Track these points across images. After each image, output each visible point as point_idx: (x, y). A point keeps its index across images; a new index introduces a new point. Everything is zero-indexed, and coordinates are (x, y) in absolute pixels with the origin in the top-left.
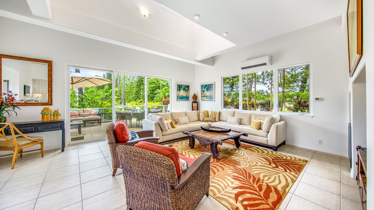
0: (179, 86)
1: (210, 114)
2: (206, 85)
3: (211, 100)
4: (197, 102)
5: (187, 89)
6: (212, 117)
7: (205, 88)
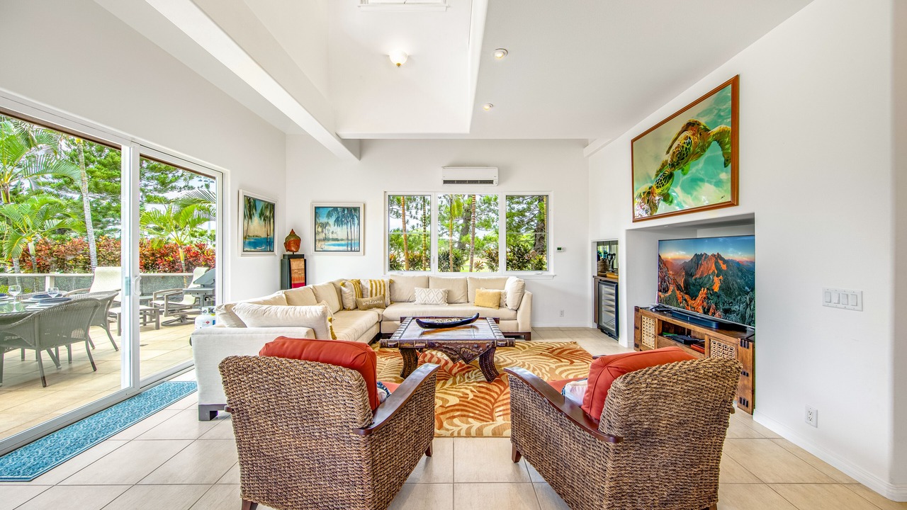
0: (250, 203)
1: (370, 289)
2: (335, 209)
3: (351, 251)
4: (302, 256)
5: (268, 214)
6: (376, 295)
7: (329, 215)
